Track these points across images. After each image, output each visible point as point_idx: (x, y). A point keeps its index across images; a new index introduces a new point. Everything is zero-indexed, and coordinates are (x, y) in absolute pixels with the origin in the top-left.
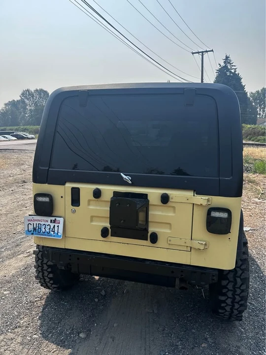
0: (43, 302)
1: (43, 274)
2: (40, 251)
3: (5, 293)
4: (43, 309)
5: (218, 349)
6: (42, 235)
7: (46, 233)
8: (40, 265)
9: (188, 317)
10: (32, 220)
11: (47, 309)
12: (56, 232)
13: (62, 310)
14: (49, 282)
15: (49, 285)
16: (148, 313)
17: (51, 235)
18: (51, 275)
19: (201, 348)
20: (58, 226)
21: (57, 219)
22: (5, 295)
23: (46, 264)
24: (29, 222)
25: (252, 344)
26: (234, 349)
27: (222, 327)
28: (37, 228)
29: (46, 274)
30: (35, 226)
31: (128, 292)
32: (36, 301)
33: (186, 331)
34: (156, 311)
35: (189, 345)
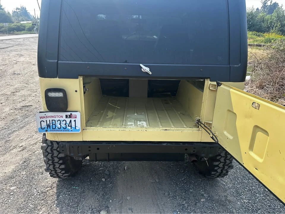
0: (55, 190)
1: (54, 166)
2: (48, 146)
3: (12, 188)
4: (58, 197)
5: (214, 201)
6: (57, 131)
7: (62, 129)
8: (50, 159)
9: (183, 181)
10: (44, 117)
11: (61, 196)
12: (73, 126)
13: (76, 194)
14: (60, 172)
15: (60, 174)
16: (152, 183)
17: (68, 130)
18: (63, 166)
19: (202, 203)
20: (75, 121)
21: (73, 113)
22: (13, 191)
23: (57, 157)
24: (42, 119)
25: (234, 192)
26: (223, 199)
27: (210, 184)
28: (51, 124)
29: (57, 165)
30: (48, 123)
31: (128, 168)
32: (47, 191)
33: (185, 192)
34: (157, 181)
35: (192, 202)
